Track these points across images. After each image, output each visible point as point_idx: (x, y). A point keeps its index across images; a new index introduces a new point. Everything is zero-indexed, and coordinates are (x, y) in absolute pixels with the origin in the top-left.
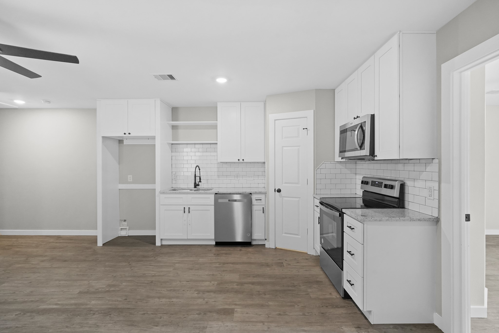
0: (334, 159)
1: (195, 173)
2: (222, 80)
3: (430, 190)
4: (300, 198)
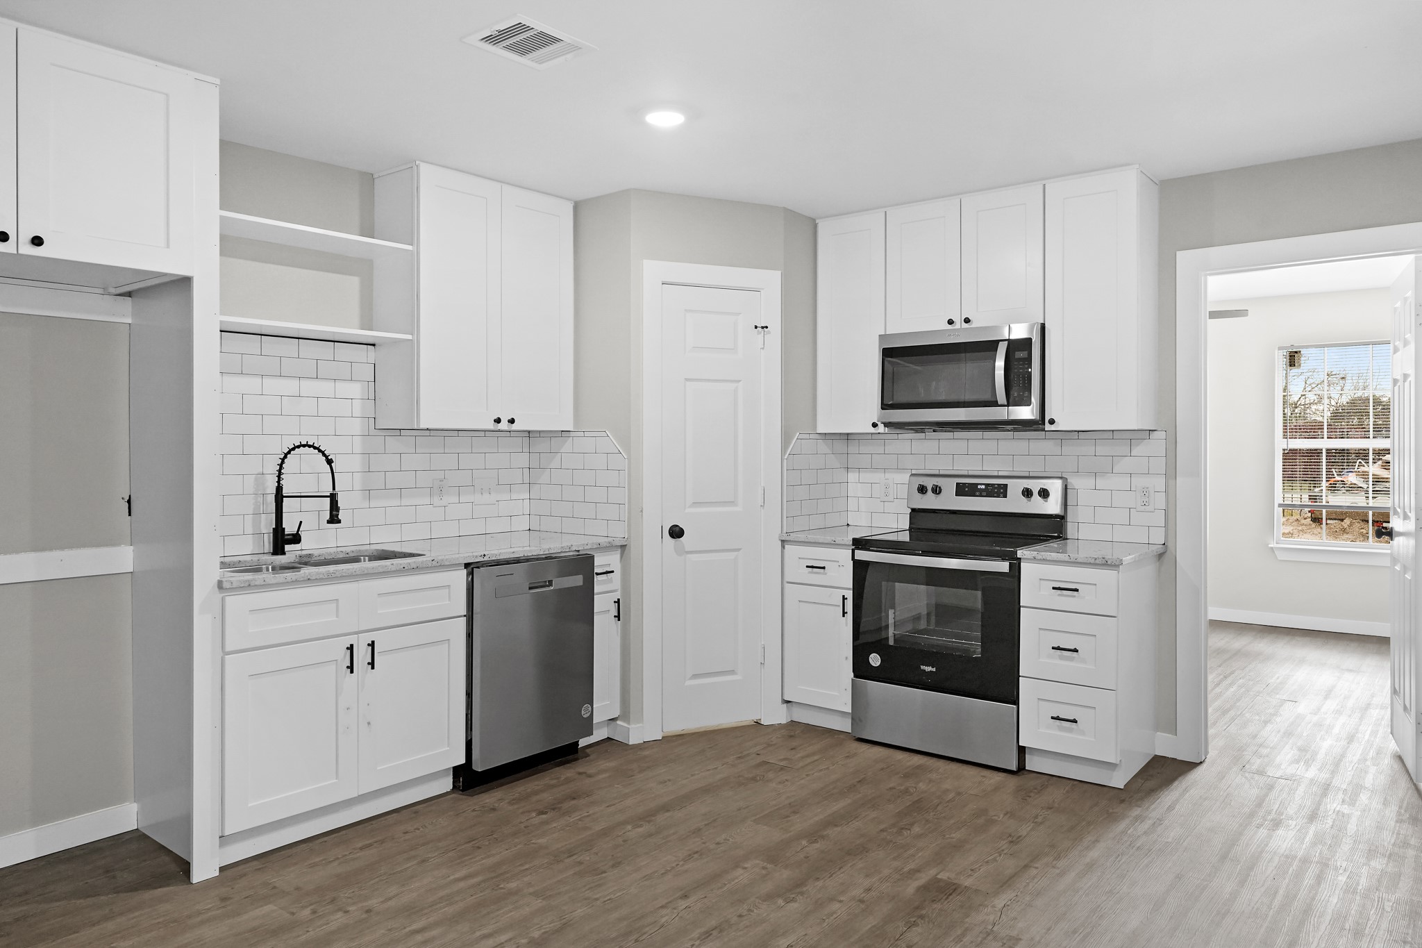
0: (815, 427)
1: (279, 482)
2: (665, 120)
3: (1145, 493)
4: (739, 550)
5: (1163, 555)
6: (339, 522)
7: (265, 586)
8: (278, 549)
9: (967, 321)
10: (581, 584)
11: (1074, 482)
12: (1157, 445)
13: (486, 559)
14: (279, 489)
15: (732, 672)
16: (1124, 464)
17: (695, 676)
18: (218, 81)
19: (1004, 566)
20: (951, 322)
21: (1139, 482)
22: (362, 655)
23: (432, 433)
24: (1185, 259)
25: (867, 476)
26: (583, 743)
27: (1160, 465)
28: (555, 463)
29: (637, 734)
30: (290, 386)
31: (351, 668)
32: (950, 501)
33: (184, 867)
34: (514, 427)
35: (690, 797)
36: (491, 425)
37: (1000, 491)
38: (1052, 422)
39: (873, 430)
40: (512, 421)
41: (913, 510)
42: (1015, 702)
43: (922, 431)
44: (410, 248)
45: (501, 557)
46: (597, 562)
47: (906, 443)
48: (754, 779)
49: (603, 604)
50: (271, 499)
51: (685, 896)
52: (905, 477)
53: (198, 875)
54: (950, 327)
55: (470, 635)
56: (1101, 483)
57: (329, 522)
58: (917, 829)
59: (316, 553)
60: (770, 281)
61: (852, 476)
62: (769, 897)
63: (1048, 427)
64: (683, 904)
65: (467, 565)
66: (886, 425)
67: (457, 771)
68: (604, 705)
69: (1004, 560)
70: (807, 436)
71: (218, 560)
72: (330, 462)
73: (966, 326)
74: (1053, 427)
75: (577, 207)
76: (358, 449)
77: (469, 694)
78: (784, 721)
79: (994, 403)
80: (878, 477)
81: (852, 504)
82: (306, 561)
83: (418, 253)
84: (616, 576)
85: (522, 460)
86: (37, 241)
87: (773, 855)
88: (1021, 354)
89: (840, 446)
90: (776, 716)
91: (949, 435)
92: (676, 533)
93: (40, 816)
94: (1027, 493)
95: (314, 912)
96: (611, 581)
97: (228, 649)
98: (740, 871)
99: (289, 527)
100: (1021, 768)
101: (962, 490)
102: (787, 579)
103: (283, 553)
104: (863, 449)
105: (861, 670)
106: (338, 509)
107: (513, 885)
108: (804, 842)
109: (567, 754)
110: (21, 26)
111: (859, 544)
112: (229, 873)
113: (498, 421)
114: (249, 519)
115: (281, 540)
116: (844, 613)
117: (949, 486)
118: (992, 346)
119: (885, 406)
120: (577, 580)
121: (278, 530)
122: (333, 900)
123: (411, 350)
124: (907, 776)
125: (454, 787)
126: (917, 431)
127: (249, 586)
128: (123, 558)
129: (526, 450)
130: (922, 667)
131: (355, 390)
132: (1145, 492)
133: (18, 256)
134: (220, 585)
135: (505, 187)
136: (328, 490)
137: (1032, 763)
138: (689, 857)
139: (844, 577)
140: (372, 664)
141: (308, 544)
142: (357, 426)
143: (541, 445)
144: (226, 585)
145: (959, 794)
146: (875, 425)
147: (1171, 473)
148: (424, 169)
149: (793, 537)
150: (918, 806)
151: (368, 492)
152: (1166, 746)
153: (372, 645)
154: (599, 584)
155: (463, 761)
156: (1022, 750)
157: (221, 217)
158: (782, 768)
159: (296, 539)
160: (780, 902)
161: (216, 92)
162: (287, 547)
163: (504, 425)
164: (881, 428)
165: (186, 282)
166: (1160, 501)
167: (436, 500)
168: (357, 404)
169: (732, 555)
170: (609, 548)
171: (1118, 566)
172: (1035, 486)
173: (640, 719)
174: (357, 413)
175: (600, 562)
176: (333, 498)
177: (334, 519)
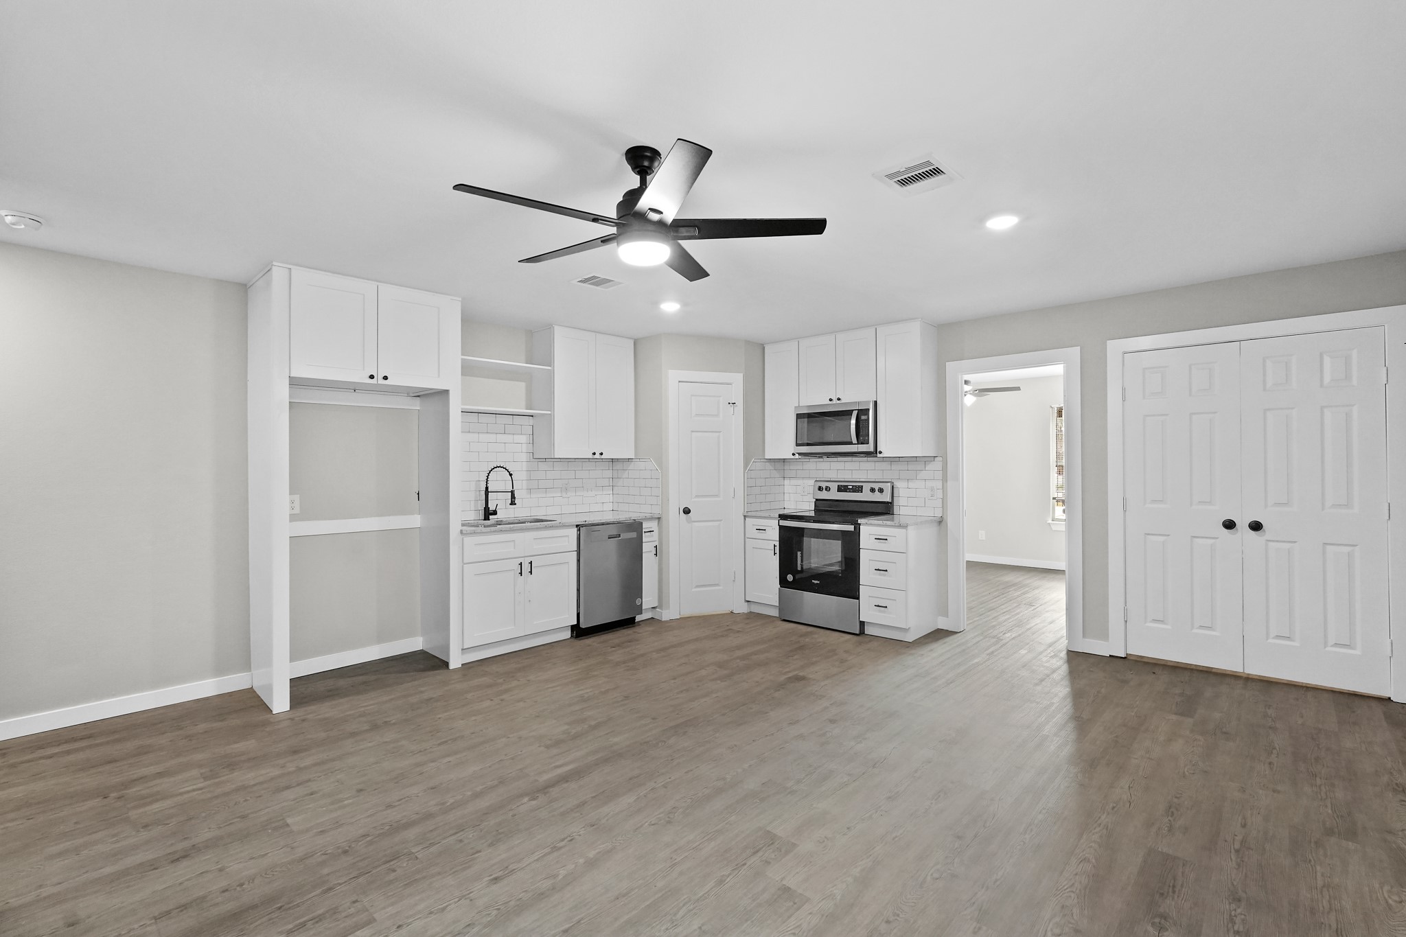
5: (941, 521)
6: (515, 504)
7: (482, 533)
8: (486, 518)
9: (839, 399)
10: (635, 536)
11: (897, 484)
12: (937, 464)
13: (587, 523)
14: (487, 488)
15: (717, 585)
16: (923, 475)
17: (697, 586)
18: (460, 299)
19: (851, 528)
20: (831, 400)
21: (929, 484)
22: (526, 568)
23: (562, 460)
24: (950, 366)
25: (794, 482)
26: (638, 618)
27: (939, 475)
28: (625, 475)
29: (667, 615)
30: (492, 437)
31: (521, 574)
32: (834, 495)
33: (446, 664)
34: (603, 457)
35: (688, 642)
36: (591, 456)
37: (858, 489)
38: (880, 452)
39: (793, 457)
40: (601, 454)
41: (817, 500)
42: (858, 598)
43: (821, 457)
44: (550, 368)
45: (595, 522)
46: (644, 525)
47: (812, 464)
48: (722, 636)
49: (648, 548)
50: (483, 493)
51: (675, 679)
52: (812, 482)
53: (452, 667)
54: (831, 402)
55: (578, 561)
56: (911, 484)
57: (510, 504)
58: (795, 657)
59: (504, 520)
60: (737, 379)
61: (787, 482)
62: (713, 680)
63: (879, 455)
64: (673, 681)
65: (577, 526)
66: (799, 454)
67: (573, 628)
68: (649, 599)
69: (852, 524)
70: (759, 460)
71: (460, 523)
72: (511, 475)
73: (838, 402)
74: (881, 455)
75: (636, 343)
76: (524, 469)
77: (578, 590)
78: (746, 612)
79: (851, 443)
80: (799, 482)
81: (786, 496)
82: (499, 523)
83: (554, 370)
84: (656, 534)
85: (609, 473)
86: (385, 378)
87: (721, 665)
88: (863, 417)
89: (779, 465)
90: (742, 608)
91: (835, 459)
92: (687, 511)
93: (381, 639)
94: (873, 490)
95: (504, 680)
96: (652, 536)
97: (465, 562)
98: (703, 670)
99: (492, 507)
100: (862, 632)
101: (840, 489)
102: (747, 536)
103: (489, 520)
104: (792, 467)
105: (783, 582)
106: (515, 498)
107: (596, 673)
108: (738, 661)
109: (629, 622)
110: (379, 284)
111: (783, 517)
112: (465, 666)
113: (594, 454)
114: (473, 503)
115: (488, 513)
116: (775, 554)
117: (834, 487)
118: (849, 413)
119: (798, 445)
120: (634, 535)
121: (487, 508)
122: (513, 677)
123: (550, 419)
124: (801, 636)
125: (572, 636)
126: (819, 457)
127: (474, 533)
128: (415, 521)
129: (611, 468)
130: (813, 581)
131: (523, 439)
132: (932, 489)
133: (378, 385)
134: (461, 532)
135: (597, 334)
136: (511, 489)
137: (868, 630)
138: (680, 665)
139: (774, 535)
140: (531, 572)
141: (500, 515)
142: (524, 457)
143: (618, 466)
144: (464, 532)
145: (824, 643)
146: (794, 454)
147: (945, 479)
148: (557, 329)
149: (749, 514)
150: (802, 648)
151: (530, 490)
152: (942, 624)
153: (531, 563)
154: (645, 538)
155: (576, 623)
156: (862, 624)
157: (462, 359)
158: (738, 632)
159: (495, 513)
160: (719, 682)
161: (460, 303)
162: (491, 517)
163: (597, 456)
164: (797, 456)
165: (447, 392)
166: (939, 494)
167: (564, 495)
168: (524, 446)
169: (716, 523)
170: (651, 519)
171: (907, 527)
172: (876, 486)
173: (668, 608)
174: (524, 450)
175: (646, 526)
176: (512, 493)
177: (513, 503)
